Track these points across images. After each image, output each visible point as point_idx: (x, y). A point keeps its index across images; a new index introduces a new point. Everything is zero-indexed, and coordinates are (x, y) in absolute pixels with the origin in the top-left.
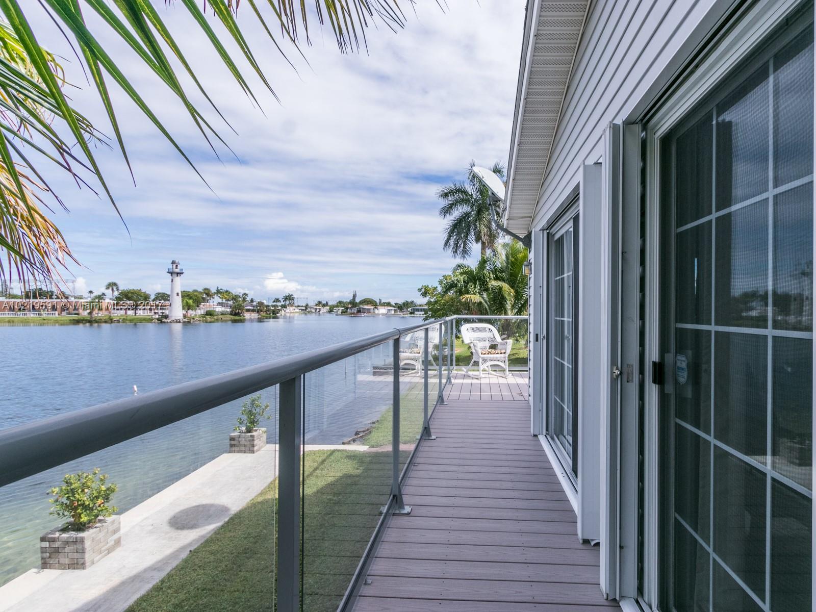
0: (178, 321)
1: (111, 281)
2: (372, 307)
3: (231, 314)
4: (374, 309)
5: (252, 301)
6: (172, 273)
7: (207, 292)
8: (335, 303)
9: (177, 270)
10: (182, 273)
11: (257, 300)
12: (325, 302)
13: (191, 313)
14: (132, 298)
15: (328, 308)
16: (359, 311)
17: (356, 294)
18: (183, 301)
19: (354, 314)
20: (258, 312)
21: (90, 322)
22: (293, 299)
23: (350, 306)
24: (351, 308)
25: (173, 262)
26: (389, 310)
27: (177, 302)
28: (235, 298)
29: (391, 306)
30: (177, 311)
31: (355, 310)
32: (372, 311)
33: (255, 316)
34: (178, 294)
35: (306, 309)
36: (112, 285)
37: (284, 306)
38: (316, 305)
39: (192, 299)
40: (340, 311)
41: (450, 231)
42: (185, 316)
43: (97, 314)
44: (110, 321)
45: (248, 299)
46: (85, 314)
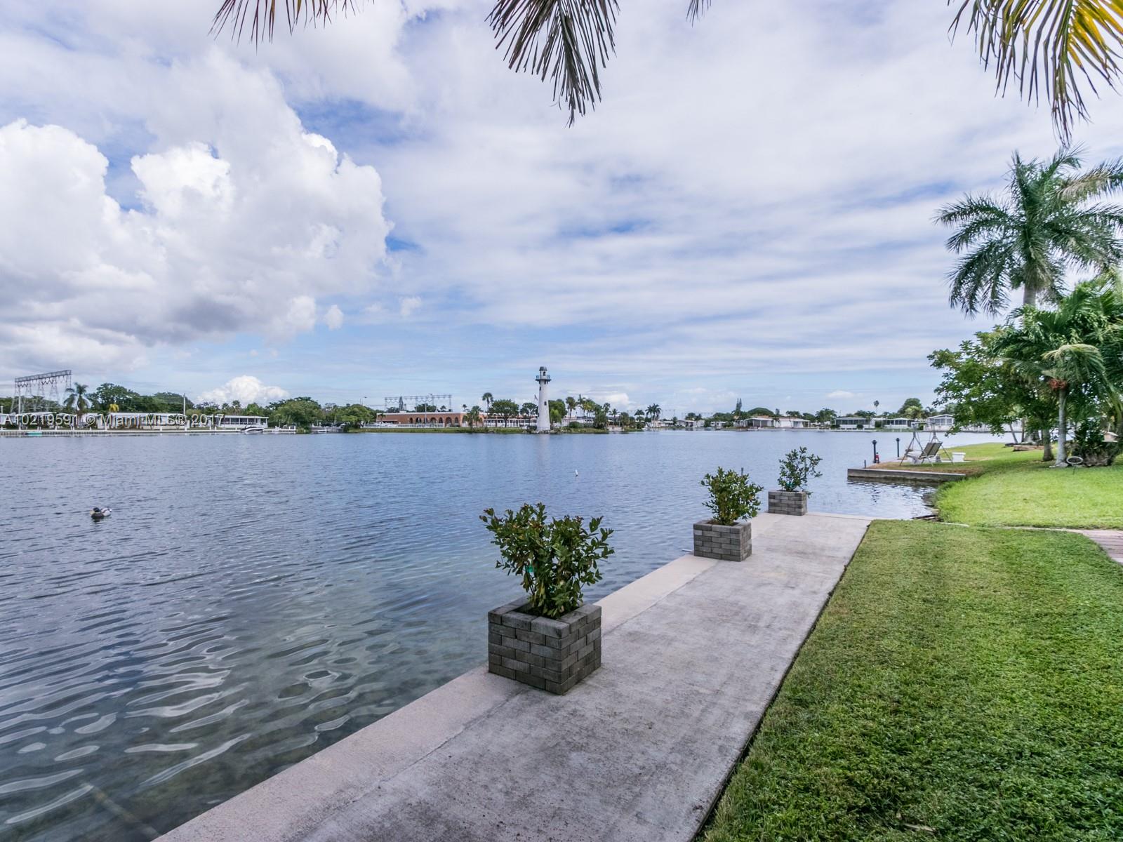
0: (545, 432)
1: (486, 391)
2: (771, 419)
3: (594, 427)
4: (772, 421)
5: (615, 412)
6: (540, 381)
7: (572, 403)
8: (711, 416)
9: (545, 378)
10: (549, 380)
11: (620, 411)
12: (697, 415)
13: (557, 425)
14: (503, 409)
15: (703, 422)
16: (750, 424)
17: (740, 403)
18: (550, 410)
19: (742, 427)
20: (621, 425)
21: (471, 432)
22: (658, 411)
23: (736, 418)
24: (738, 421)
25: (541, 369)
26: (796, 423)
27: (545, 412)
28: (597, 409)
29: (799, 417)
30: (544, 422)
31: (744, 423)
32: (769, 424)
33: (618, 429)
34: (545, 404)
35: (675, 423)
36: (487, 396)
37: (648, 420)
38: (687, 418)
39: (557, 410)
40: (720, 425)
41: (959, 275)
42: (552, 428)
43: (476, 425)
44: (486, 431)
45: (611, 409)
46: (465, 425)
